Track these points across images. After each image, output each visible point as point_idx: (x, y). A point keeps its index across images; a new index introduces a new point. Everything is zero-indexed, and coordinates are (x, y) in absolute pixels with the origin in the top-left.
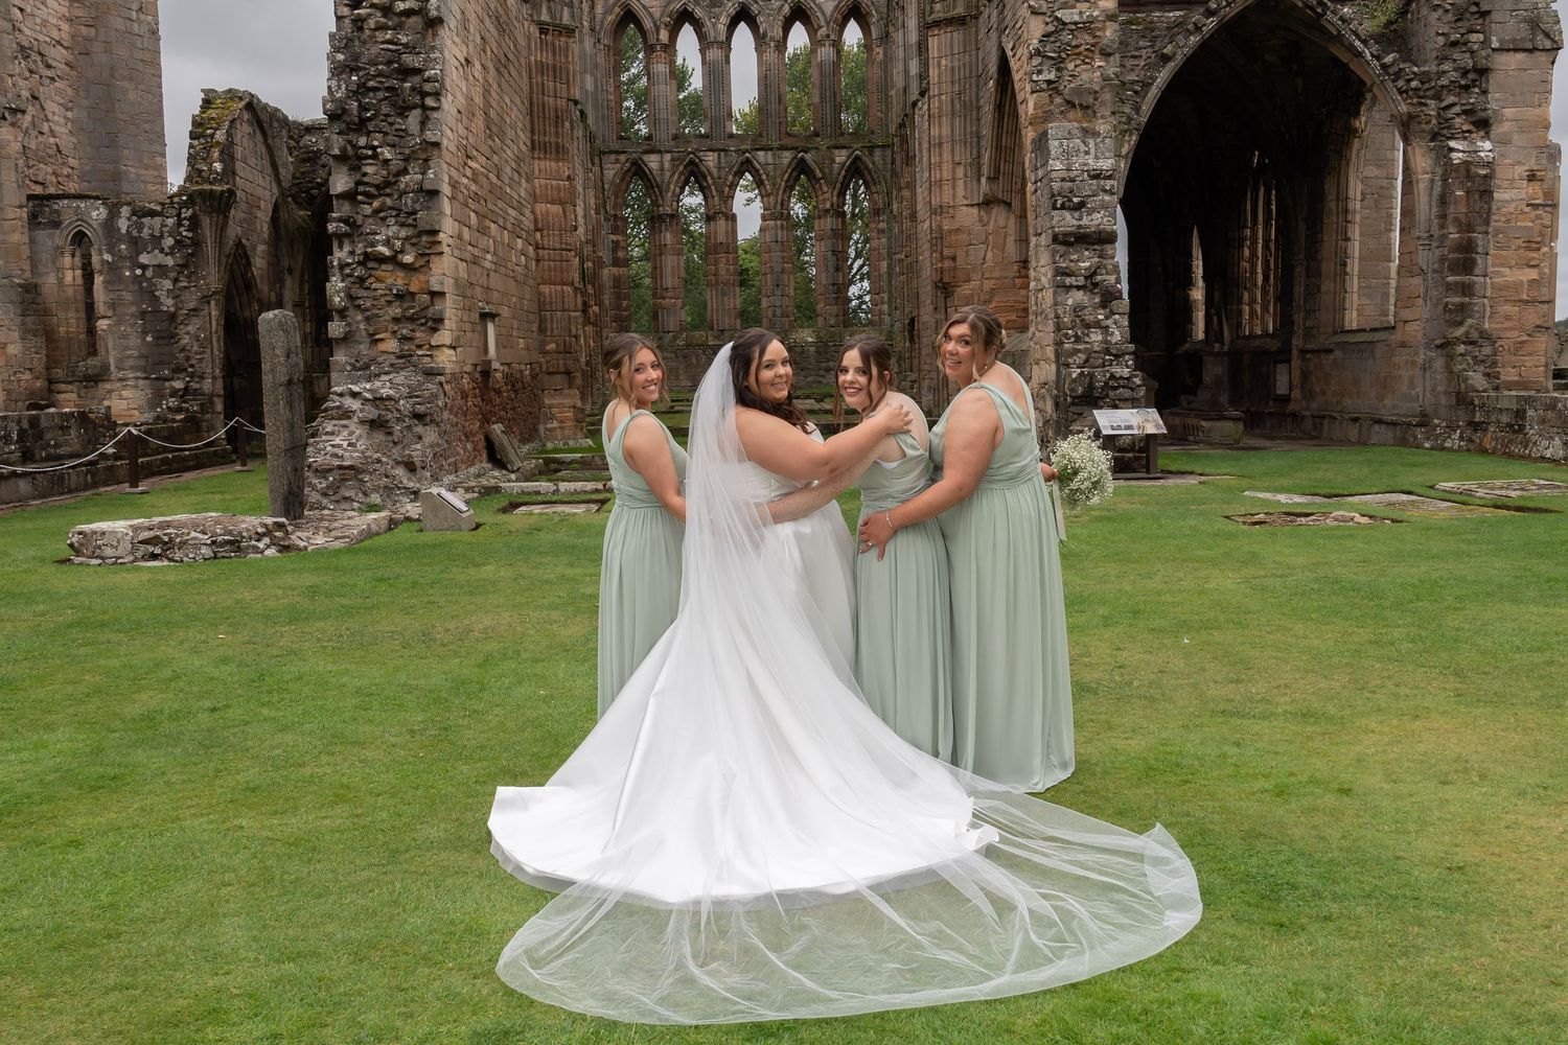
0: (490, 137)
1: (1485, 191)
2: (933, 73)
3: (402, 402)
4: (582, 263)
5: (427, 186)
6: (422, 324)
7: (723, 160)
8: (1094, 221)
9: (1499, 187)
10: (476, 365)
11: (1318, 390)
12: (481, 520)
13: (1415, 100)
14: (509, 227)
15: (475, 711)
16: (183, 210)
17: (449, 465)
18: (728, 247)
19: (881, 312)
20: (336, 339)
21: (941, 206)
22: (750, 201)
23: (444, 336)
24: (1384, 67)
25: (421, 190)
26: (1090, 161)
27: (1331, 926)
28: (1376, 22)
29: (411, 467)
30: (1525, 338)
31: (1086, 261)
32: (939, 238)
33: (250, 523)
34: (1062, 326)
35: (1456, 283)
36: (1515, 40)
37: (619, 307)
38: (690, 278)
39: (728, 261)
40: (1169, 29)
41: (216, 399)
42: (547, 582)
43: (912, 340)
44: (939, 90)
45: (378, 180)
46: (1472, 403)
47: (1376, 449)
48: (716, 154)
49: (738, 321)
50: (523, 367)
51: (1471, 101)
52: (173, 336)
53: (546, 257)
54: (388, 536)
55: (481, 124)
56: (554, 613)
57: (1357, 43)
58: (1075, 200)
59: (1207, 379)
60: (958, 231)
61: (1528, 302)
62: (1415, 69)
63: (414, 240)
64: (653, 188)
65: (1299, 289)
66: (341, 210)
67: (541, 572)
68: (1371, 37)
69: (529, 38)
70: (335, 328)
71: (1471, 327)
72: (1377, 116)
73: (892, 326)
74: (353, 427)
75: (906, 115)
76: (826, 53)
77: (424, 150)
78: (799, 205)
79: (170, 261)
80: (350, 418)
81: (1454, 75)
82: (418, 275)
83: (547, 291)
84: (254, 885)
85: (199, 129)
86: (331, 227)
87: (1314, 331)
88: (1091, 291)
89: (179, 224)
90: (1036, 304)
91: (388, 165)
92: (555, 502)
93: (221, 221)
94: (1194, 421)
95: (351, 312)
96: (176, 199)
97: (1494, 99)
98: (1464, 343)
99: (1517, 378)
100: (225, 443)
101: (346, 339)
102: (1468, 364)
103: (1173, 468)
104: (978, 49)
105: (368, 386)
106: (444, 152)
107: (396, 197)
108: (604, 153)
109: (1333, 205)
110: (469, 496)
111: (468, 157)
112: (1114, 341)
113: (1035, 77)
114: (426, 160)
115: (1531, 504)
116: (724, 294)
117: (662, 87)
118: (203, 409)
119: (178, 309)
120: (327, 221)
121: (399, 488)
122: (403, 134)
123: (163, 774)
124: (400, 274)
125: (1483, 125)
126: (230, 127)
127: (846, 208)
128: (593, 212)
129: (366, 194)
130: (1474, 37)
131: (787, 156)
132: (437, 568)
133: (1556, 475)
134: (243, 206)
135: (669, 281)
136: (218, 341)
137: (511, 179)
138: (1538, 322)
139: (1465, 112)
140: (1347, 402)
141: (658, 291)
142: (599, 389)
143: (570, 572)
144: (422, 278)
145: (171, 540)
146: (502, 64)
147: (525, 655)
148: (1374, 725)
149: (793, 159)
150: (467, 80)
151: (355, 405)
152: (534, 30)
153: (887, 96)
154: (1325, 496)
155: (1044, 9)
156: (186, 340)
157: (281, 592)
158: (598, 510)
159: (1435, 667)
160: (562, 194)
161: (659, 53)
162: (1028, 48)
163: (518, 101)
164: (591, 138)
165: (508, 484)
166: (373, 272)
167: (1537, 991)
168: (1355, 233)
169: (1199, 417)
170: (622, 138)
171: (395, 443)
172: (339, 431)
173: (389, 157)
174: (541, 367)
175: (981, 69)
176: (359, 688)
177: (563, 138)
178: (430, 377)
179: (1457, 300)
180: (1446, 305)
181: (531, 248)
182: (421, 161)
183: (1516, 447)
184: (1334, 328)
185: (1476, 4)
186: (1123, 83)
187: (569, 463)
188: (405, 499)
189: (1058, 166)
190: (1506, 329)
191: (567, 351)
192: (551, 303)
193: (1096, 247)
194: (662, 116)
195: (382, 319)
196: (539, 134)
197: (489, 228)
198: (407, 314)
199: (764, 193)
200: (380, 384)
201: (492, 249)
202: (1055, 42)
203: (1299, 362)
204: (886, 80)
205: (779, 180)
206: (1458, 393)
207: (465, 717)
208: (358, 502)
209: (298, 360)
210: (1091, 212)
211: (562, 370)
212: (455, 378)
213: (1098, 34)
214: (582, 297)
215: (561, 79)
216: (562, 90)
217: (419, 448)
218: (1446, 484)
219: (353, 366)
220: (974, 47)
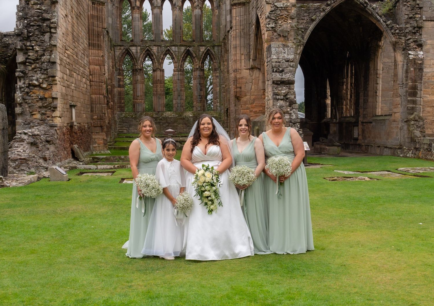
0: (74, 42)
1: (420, 69)
2: (234, 22)
3: (42, 136)
4: (107, 87)
5: (52, 60)
6: (49, 109)
7: (159, 50)
8: (287, 76)
9: (426, 67)
10: (68, 124)
11: (367, 136)
12: (70, 178)
13: (398, 37)
14: (80, 74)
15: (72, 232)
17: (58, 159)
18: (161, 81)
19: (217, 106)
20: (18, 114)
21: (236, 69)
22: (170, 63)
23: (57, 113)
24: (387, 25)
25: (49, 62)
26: (286, 56)
28: (385, 9)
29: (45, 159)
31: (284, 90)
32: (236, 80)
35: (411, 100)
36: (431, 17)
37: (120, 103)
38: (147, 92)
39: (161, 86)
40: (315, 10)
42: (94, 196)
43: (227, 116)
44: (236, 28)
45: (34, 57)
46: (415, 141)
47: (385, 157)
48: (157, 47)
49: (165, 108)
50: (85, 124)
51: (416, 38)
53: (94, 85)
54: (38, 182)
55: (71, 38)
56: (96, 205)
57: (378, 17)
58: (280, 69)
59: (331, 132)
60: (242, 78)
62: (398, 26)
63: (46, 79)
64: (133, 59)
65: (361, 101)
66: (20, 68)
67: (92, 194)
68: (383, 14)
69: (88, 6)
70: (18, 110)
71: (416, 115)
72: (387, 41)
73: (221, 111)
74: (25, 145)
75: (226, 35)
76: (197, 11)
77: (51, 47)
80: (24, 142)
81: (410, 29)
82: (48, 91)
83: (94, 97)
84: (10, 272)
86: (17, 74)
87: (366, 116)
88: (286, 101)
90: (268, 105)
91: (38, 52)
92: (96, 172)
94: (323, 146)
95: (24, 104)
97: (424, 37)
98: (413, 121)
99: (431, 133)
101: (22, 114)
102: (415, 128)
103: (313, 162)
104: (249, 14)
105: (30, 131)
106: (58, 48)
107: (40, 64)
108: (115, 46)
109: (372, 72)
110: (65, 169)
111: (66, 50)
112: (293, 118)
113: (267, 26)
114: (51, 51)
115: (425, 175)
116: (159, 98)
117: (137, 22)
120: (15, 72)
121: (41, 167)
122: (43, 42)
124: (42, 91)
125: (420, 46)
128: (111, 68)
129: (30, 63)
130: (417, 16)
131: (183, 49)
132: (56, 193)
135: (139, 93)
137: (81, 57)
139: (414, 41)
140: (377, 140)
141: (135, 97)
142: (113, 133)
143: (102, 194)
144: (50, 93)
146: (78, 16)
147: (87, 217)
148: (339, 234)
149: (185, 50)
150: (66, 22)
151: (26, 137)
152: (90, 3)
153: (219, 28)
154: (361, 172)
155: (271, 2)
157: (3, 199)
158: (111, 175)
159: (366, 220)
160: (100, 62)
161: (136, 10)
162: (265, 15)
163: (84, 29)
164: (110, 41)
165: (79, 166)
166: (32, 90)
168: (380, 81)
169: (325, 145)
170: (122, 40)
171: (39, 151)
172: (20, 146)
173: (38, 50)
174: (91, 124)
175: (250, 21)
176: (34, 226)
177: (100, 42)
178: (52, 128)
179: (411, 106)
180: (408, 107)
181: (88, 81)
182: (49, 51)
183: (429, 157)
184: (373, 114)
185: (418, 5)
186: (298, 29)
187: (102, 159)
188: (43, 171)
189: (275, 57)
190: (428, 116)
191: (101, 118)
192: (96, 101)
193: (287, 85)
194: (137, 33)
195: (35, 107)
196: (92, 40)
197: (73, 75)
198: (44, 105)
199: (174, 61)
200: (34, 130)
201: (74, 82)
202: (275, 14)
203: (361, 126)
204: (219, 22)
205: (180, 57)
206: (411, 138)
207: (69, 233)
208: (27, 171)
209: (6, 121)
210: (286, 73)
211: (99, 126)
212: (61, 128)
213: (289, 11)
214: (107, 99)
215: (100, 20)
216: (100, 25)
217: (48, 152)
218: (401, 168)
219: (24, 123)
220: (248, 13)
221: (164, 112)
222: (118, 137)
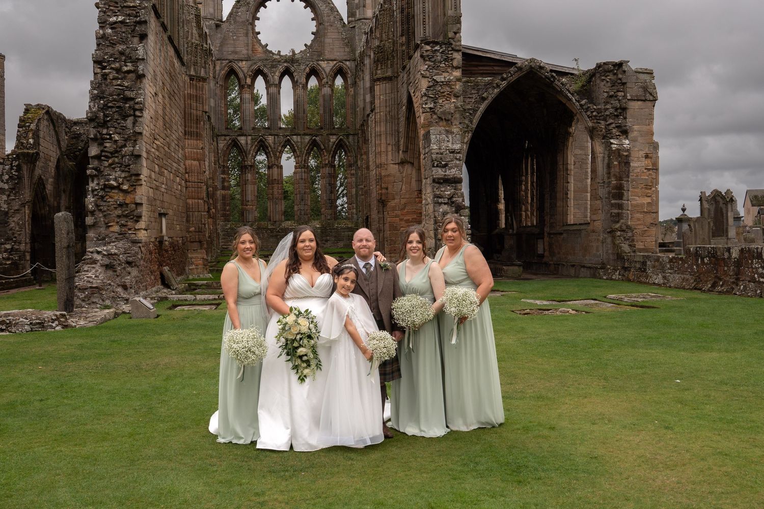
0: (165, 129)
1: (627, 162)
2: (377, 102)
3: (121, 256)
4: (207, 189)
5: (136, 153)
6: (131, 219)
7: (276, 140)
8: (452, 172)
9: (633, 161)
10: (156, 238)
11: (556, 252)
12: (160, 313)
13: (595, 121)
14: (173, 171)
15: (164, 400)
16: (14, 162)
17: (143, 286)
18: (278, 181)
19: (352, 213)
20: (89, 226)
21: (381, 164)
22: (289, 158)
23: (142, 224)
24: (581, 106)
25: (132, 155)
26: (450, 145)
27: (541, 481)
28: (577, 85)
29: (125, 287)
30: (646, 229)
31: (448, 191)
32: (380, 179)
33: (49, 314)
34: (437, 221)
35: (615, 204)
36: (637, 96)
37: (225, 210)
38: (259, 195)
39: (278, 187)
40: (485, 85)
41: (27, 254)
42: (193, 342)
44: (380, 110)
45: (112, 150)
46: (623, 258)
47: (582, 279)
48: (273, 137)
49: (283, 217)
50: (178, 239)
51: (619, 122)
52: (7, 222)
53: (191, 186)
54: (115, 320)
55: (161, 124)
56: (198, 356)
57: (569, 95)
58: (443, 163)
59: (506, 246)
60: (389, 175)
61: (647, 212)
62: (595, 107)
63: (128, 179)
64: (242, 152)
65: (547, 205)
66: (94, 164)
67: (190, 337)
68: (575, 92)
69: (184, 83)
70: (89, 220)
71: (622, 223)
72: (580, 126)
73: (357, 220)
74: (97, 268)
75: (364, 120)
76: (326, 90)
77: (135, 136)
78: (313, 160)
79: (6, 186)
80: (96, 263)
81: (612, 110)
82: (130, 195)
83: (191, 202)
84: (70, 475)
85: (23, 123)
86: (88, 172)
87: (554, 225)
88: (451, 205)
89: (11, 169)
90: (426, 211)
91: (117, 143)
92: (195, 305)
93: (32, 167)
94: (500, 266)
95: (97, 213)
96: (10, 157)
97: (630, 122)
98: (619, 231)
99: (643, 247)
100: (31, 275)
101: (94, 225)
102: (622, 240)
104: (398, 92)
105: (105, 249)
106: (144, 137)
107: (120, 157)
108: (219, 136)
109: (561, 167)
110: (152, 301)
111: (155, 139)
113: (424, 106)
114: (135, 141)
115: (647, 305)
116: (276, 204)
117: (247, 104)
118: (20, 259)
119: (9, 209)
120: (86, 169)
121: (119, 298)
122: (124, 128)
123: (22, 428)
124: (121, 194)
125: (625, 133)
126: (38, 122)
127: (336, 162)
128: (213, 164)
129: (106, 156)
130: (620, 94)
131: (307, 138)
132: (140, 336)
133: (659, 291)
134: (43, 160)
135: (250, 197)
136: (29, 225)
137: (175, 149)
138: (652, 222)
139: (617, 127)
140: (570, 257)
141: (244, 202)
142: (214, 250)
143: (204, 338)
144: (132, 196)
145: (10, 322)
146: (171, 95)
147: (185, 376)
148: (567, 401)
149: (310, 140)
150: (155, 103)
151: (99, 257)
152: (187, 79)
153: (355, 111)
154: (558, 302)
155: (428, 75)
156: (13, 225)
157: (66, 347)
158: (216, 309)
159: (596, 376)
160: (199, 156)
161: (246, 89)
162: (420, 93)
163: (179, 112)
164: (213, 128)
165: (171, 296)
166: (108, 194)
167: (620, 503)
168: (571, 179)
169: (502, 264)
170: (227, 128)
171: (117, 276)
172: (91, 270)
173: (117, 139)
174: (187, 239)
175: (399, 101)
176: (109, 390)
177: (200, 129)
178: (135, 244)
179: (616, 211)
180: (612, 213)
181: (183, 182)
182: (133, 141)
183: (643, 279)
184: (563, 223)
185: (620, 79)
186: (465, 110)
187: (201, 286)
188: (122, 303)
189: (435, 147)
190: (638, 224)
191: (199, 231)
192: (193, 208)
193: (453, 185)
194: (247, 119)
195: (112, 216)
196: (188, 128)
197: (164, 172)
198: (124, 214)
199: (296, 155)
200: (110, 247)
201: (165, 182)
202: (433, 90)
203: (548, 239)
204: (355, 103)
205: (303, 149)
206: (618, 254)
207: (159, 403)
208: (100, 304)
209: (73, 236)
210: (450, 168)
211: (197, 240)
212: (147, 244)
213: (453, 87)
214: (208, 205)
215: (199, 102)
216: (200, 107)
217: (129, 277)
218: (611, 296)
219: (97, 238)
220: (396, 91)
221: (282, 221)
222: (222, 256)
